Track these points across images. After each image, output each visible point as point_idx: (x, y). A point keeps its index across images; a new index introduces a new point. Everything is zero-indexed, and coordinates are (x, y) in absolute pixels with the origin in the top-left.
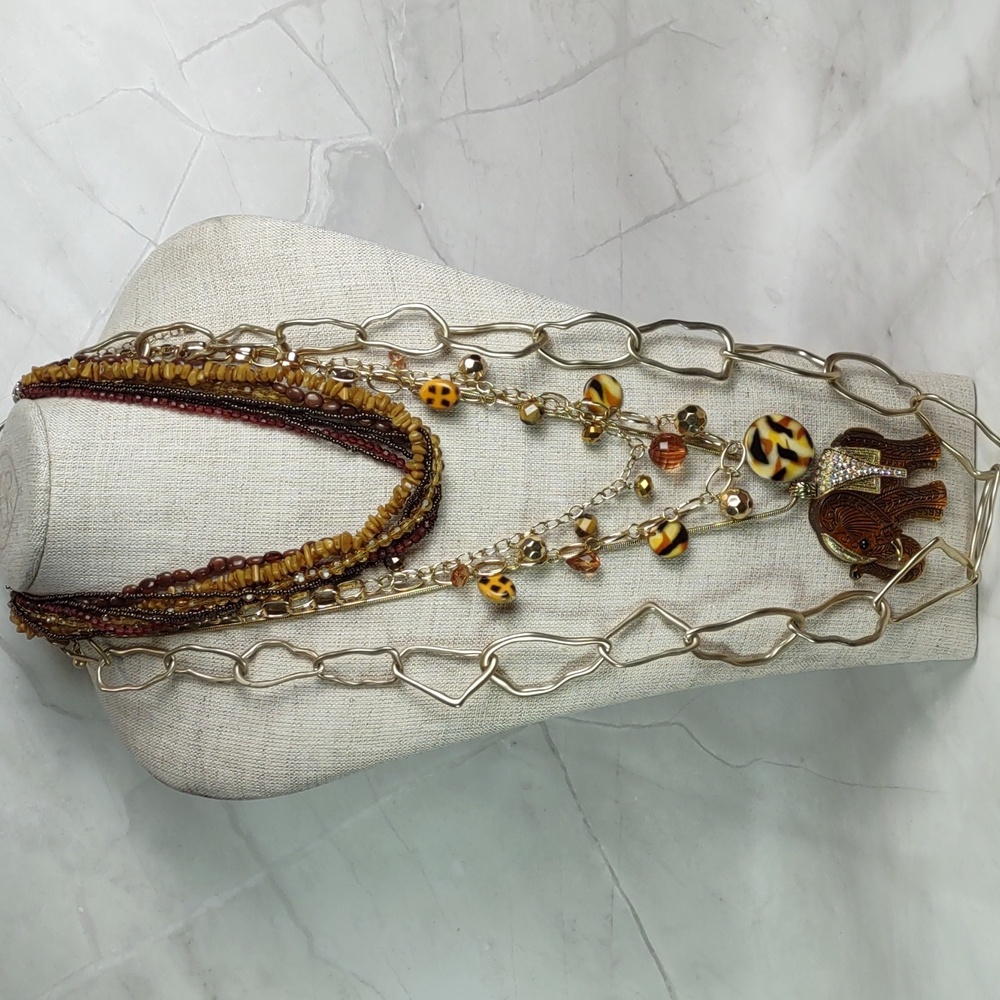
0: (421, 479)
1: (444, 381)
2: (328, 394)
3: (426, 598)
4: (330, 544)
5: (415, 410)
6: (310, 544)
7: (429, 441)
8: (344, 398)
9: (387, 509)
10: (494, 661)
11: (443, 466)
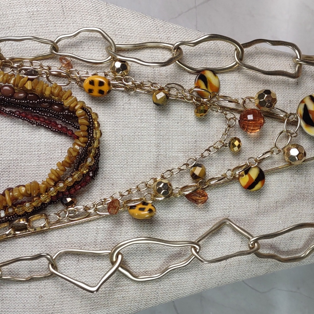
0: (86, 143)
1: (100, 77)
2: (17, 86)
3: (91, 224)
4: (23, 190)
5: (80, 97)
6: (10, 190)
7: (90, 116)
8: (29, 88)
9: (64, 164)
10: (120, 257)
11: (101, 134)
